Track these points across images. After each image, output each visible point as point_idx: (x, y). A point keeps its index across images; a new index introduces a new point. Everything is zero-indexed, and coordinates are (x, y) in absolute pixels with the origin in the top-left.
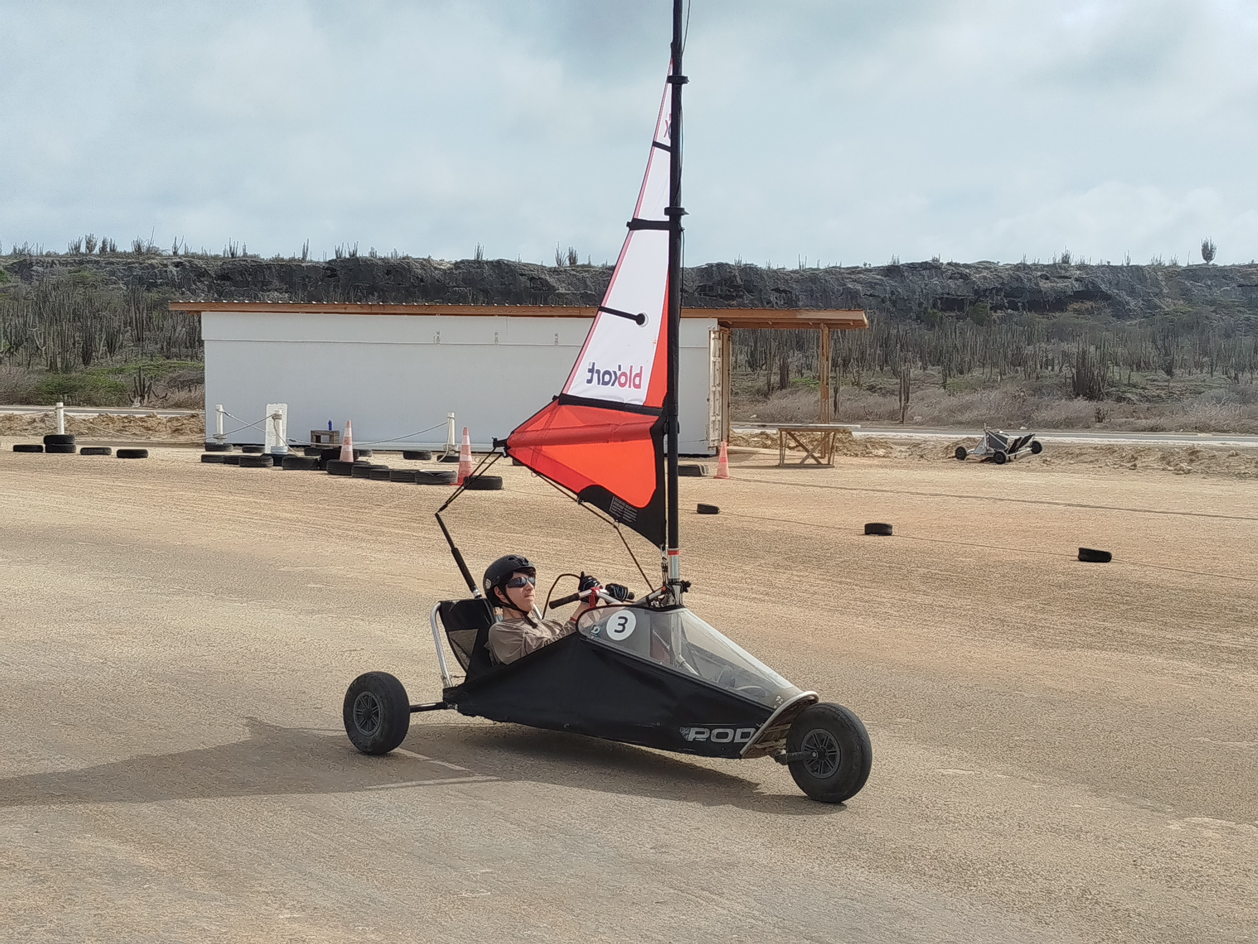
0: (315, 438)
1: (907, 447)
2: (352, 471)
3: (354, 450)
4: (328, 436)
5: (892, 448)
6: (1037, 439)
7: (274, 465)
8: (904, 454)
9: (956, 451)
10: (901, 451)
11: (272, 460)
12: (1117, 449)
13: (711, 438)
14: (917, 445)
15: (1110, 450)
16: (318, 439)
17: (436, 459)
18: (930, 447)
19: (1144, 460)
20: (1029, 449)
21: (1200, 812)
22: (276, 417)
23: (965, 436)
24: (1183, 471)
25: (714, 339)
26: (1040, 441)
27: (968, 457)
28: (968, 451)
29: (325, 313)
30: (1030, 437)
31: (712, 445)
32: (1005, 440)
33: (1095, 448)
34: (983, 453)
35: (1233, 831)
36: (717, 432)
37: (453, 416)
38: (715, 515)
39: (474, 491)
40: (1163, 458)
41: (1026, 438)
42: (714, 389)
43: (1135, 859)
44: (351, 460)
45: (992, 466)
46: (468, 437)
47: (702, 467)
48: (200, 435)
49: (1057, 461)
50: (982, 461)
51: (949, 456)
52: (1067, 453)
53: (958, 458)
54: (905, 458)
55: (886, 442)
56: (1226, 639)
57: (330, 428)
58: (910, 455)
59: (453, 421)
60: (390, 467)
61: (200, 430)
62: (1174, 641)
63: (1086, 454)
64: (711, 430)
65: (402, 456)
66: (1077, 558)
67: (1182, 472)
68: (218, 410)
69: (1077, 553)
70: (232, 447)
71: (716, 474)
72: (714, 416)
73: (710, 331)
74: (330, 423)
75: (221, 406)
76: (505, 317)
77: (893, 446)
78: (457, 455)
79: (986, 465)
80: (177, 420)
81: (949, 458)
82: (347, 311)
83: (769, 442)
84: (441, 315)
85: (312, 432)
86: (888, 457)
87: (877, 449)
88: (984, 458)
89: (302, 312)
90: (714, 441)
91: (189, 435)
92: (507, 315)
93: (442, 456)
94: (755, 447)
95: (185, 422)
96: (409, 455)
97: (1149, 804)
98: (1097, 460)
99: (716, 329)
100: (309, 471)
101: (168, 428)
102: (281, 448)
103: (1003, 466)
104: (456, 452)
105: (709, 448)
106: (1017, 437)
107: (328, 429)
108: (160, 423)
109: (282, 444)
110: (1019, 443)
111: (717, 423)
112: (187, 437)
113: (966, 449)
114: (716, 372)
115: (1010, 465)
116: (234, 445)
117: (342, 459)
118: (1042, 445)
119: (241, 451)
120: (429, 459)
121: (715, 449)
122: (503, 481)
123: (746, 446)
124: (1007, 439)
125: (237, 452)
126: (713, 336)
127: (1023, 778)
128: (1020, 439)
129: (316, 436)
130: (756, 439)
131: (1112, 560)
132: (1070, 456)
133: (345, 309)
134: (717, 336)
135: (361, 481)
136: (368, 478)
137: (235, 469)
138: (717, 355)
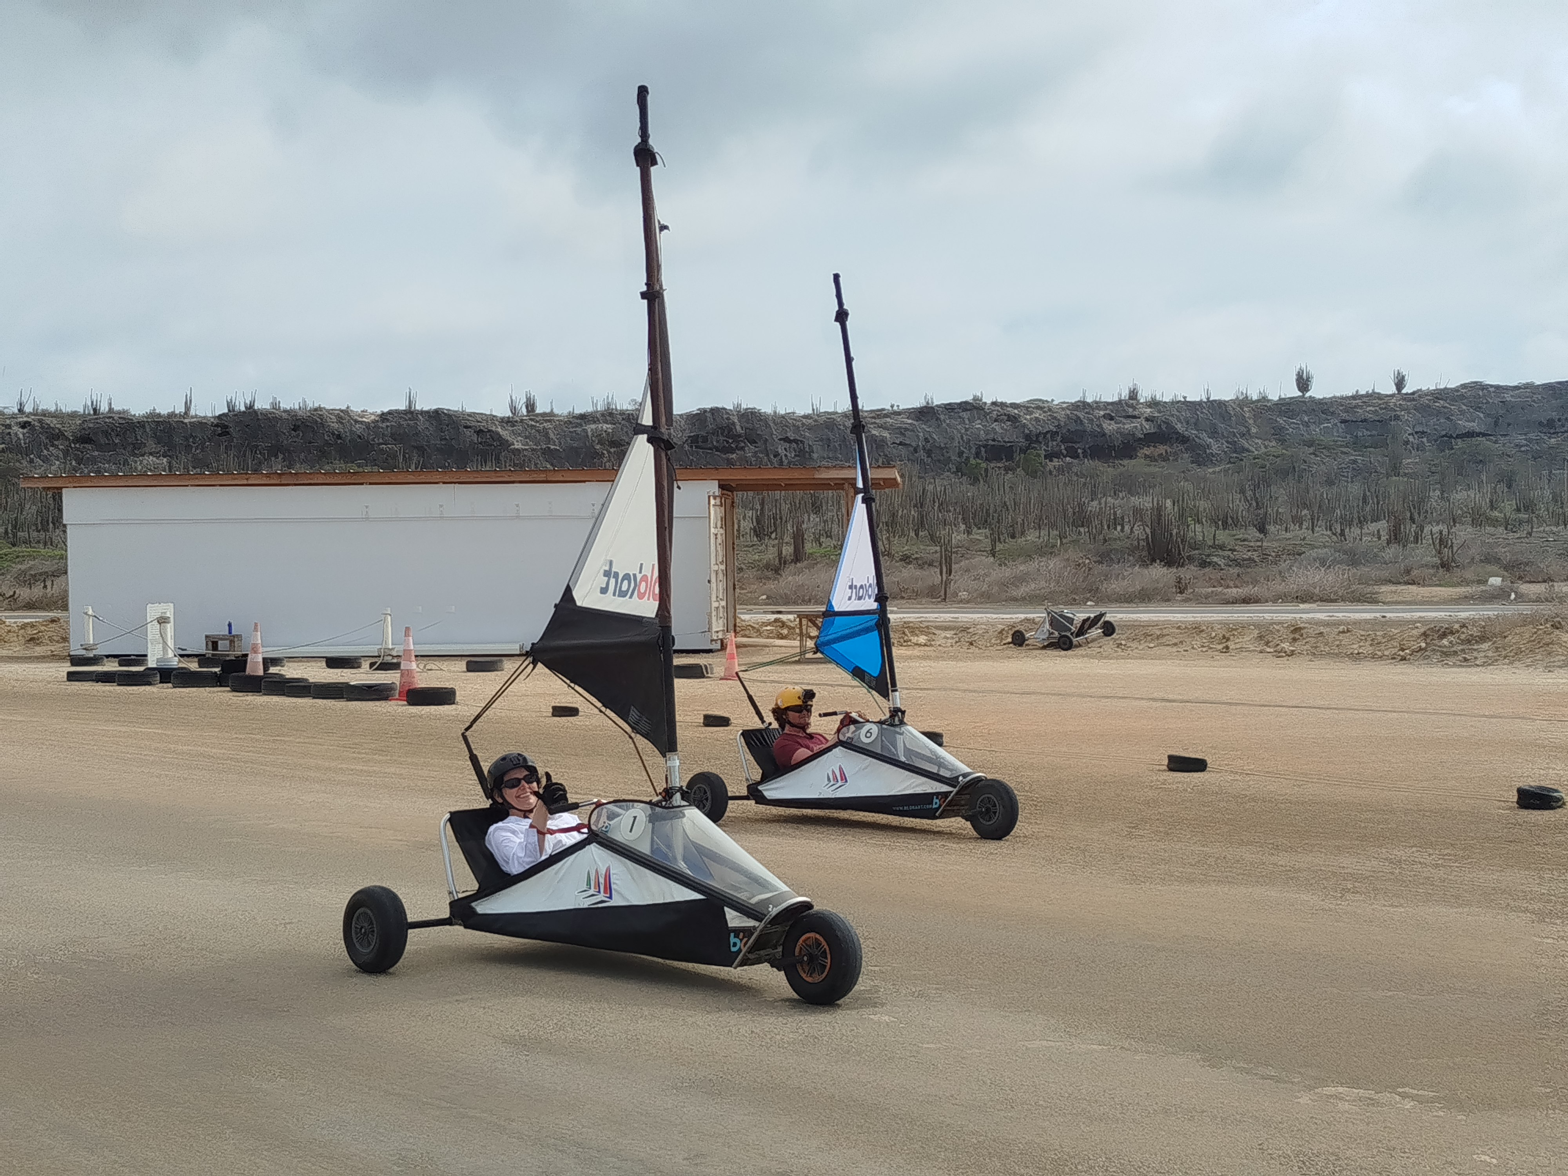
0: (210, 644)
1: (953, 632)
2: (262, 688)
3: (265, 660)
4: (227, 642)
5: (934, 634)
6: (1108, 617)
7: (161, 682)
8: (949, 641)
9: (1013, 635)
10: (947, 638)
11: (158, 675)
12: (1205, 628)
13: (714, 629)
14: (965, 629)
15: (1197, 629)
16: (215, 646)
17: (368, 666)
18: (980, 632)
19: (1237, 641)
20: (1100, 631)
21: (1333, 1081)
22: (162, 621)
23: (1022, 616)
24: (1285, 652)
25: (713, 505)
26: (1113, 620)
27: (1027, 642)
28: (1027, 635)
29: (221, 485)
30: (1102, 615)
31: (715, 638)
32: (1071, 621)
33: (1179, 628)
34: (1045, 637)
35: (1373, 1102)
36: (721, 621)
37: (389, 612)
38: (726, 728)
39: (420, 708)
40: (1261, 637)
41: (1095, 617)
42: (716, 568)
43: (1260, 1142)
44: (261, 672)
45: (1056, 653)
46: (411, 638)
47: (706, 666)
48: (62, 645)
49: (1134, 645)
50: (1044, 648)
51: (1004, 642)
52: (1146, 635)
53: (1015, 644)
54: (952, 646)
55: (927, 627)
56: (1349, 863)
57: (230, 632)
58: (956, 642)
59: (389, 618)
60: (311, 680)
61: (62, 638)
62: (1288, 868)
63: (1168, 635)
64: (714, 619)
65: (324, 664)
66: (1165, 768)
67: (1284, 654)
68: (86, 613)
69: (1166, 762)
70: (106, 659)
71: (722, 674)
72: (717, 601)
73: (709, 497)
74: (230, 625)
75: (90, 607)
76: (453, 485)
77: (936, 632)
78: (395, 661)
79: (1049, 652)
80: (32, 626)
81: (1005, 644)
82: (250, 482)
83: (785, 631)
84: (370, 484)
85: (207, 637)
86: (931, 645)
87: (917, 636)
88: (1045, 644)
89: (192, 486)
90: (717, 632)
91: (47, 645)
92: (455, 483)
93: (376, 663)
94: (768, 637)
95: (43, 628)
97: (1273, 1074)
98: (1181, 642)
99: (717, 494)
100: (207, 689)
101: (20, 638)
102: (169, 660)
103: (1070, 652)
104: (393, 657)
105: (712, 641)
106: (1085, 617)
107: (227, 633)
108: (9, 631)
109: (170, 654)
110: (1087, 624)
111: (721, 610)
112: (45, 648)
113: (1024, 632)
114: (719, 547)
115: (1078, 651)
116: (108, 656)
117: (249, 671)
118: (1116, 625)
119: (116, 664)
120: (359, 667)
121: (719, 642)
122: (457, 693)
123: (757, 637)
124: (1073, 620)
125: (111, 666)
126: (712, 502)
127: (1122, 1047)
128: (1089, 618)
129: (213, 642)
130: (769, 628)
131: (1208, 769)
132: (1149, 638)
133: (247, 479)
134: (718, 502)
135: (275, 699)
136: (282, 695)
137: (111, 688)
138: (719, 525)
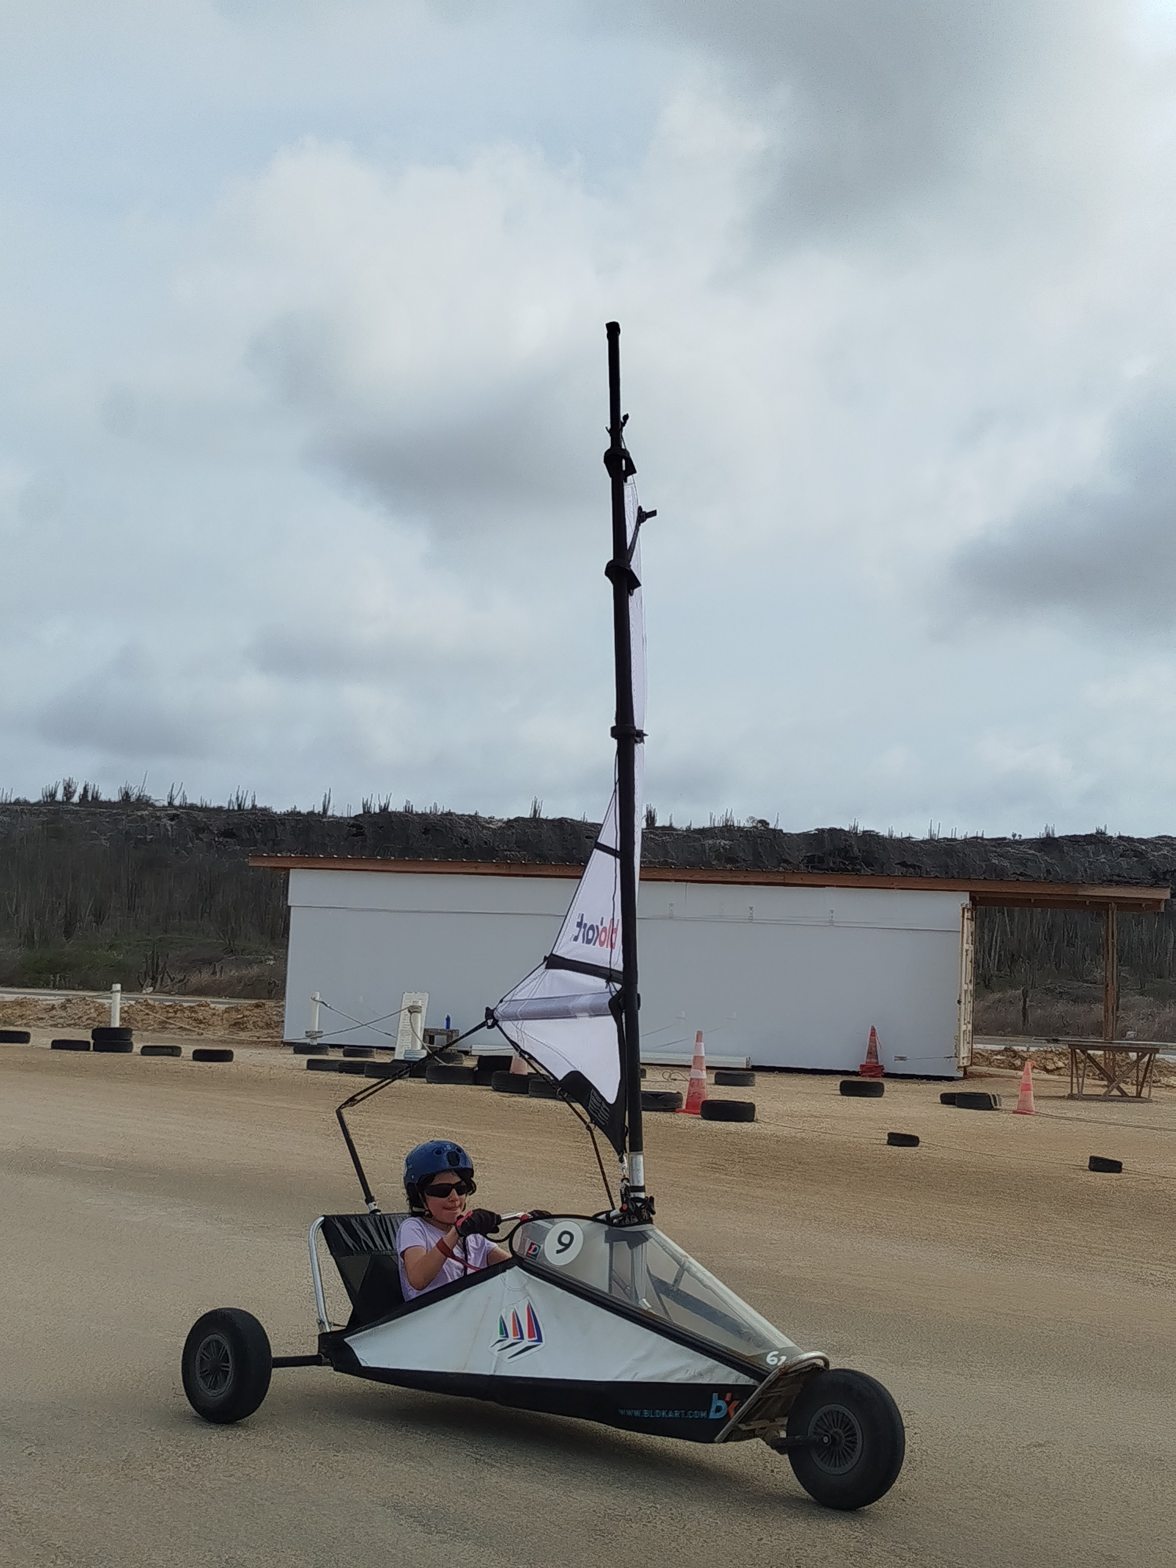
0: (428, 1038)
4: (445, 1037)
7: (413, 1076)
13: (962, 1055)
16: (432, 1040)
22: (413, 1010)
25: (966, 918)
31: (961, 1065)
36: (967, 1047)
42: (965, 987)
46: (703, 1044)
57: (448, 1027)
64: (961, 1043)
68: (314, 999)
70: (330, 1049)
71: (1015, 1108)
72: (965, 1024)
73: (963, 909)
74: (448, 1019)
75: (318, 994)
80: (238, 1010)
83: (1018, 1062)
90: (963, 1058)
91: (252, 1030)
92: (687, 881)
94: (999, 1067)
95: (247, 1013)
99: (968, 907)
100: (464, 1086)
101: (225, 1022)
102: (417, 1052)
107: (445, 1027)
109: (419, 1047)
111: (968, 1034)
114: (969, 964)
116: (333, 1046)
117: (513, 1069)
119: (342, 1054)
122: (757, 1109)
125: (336, 1056)
126: (967, 915)
138: (970, 942)
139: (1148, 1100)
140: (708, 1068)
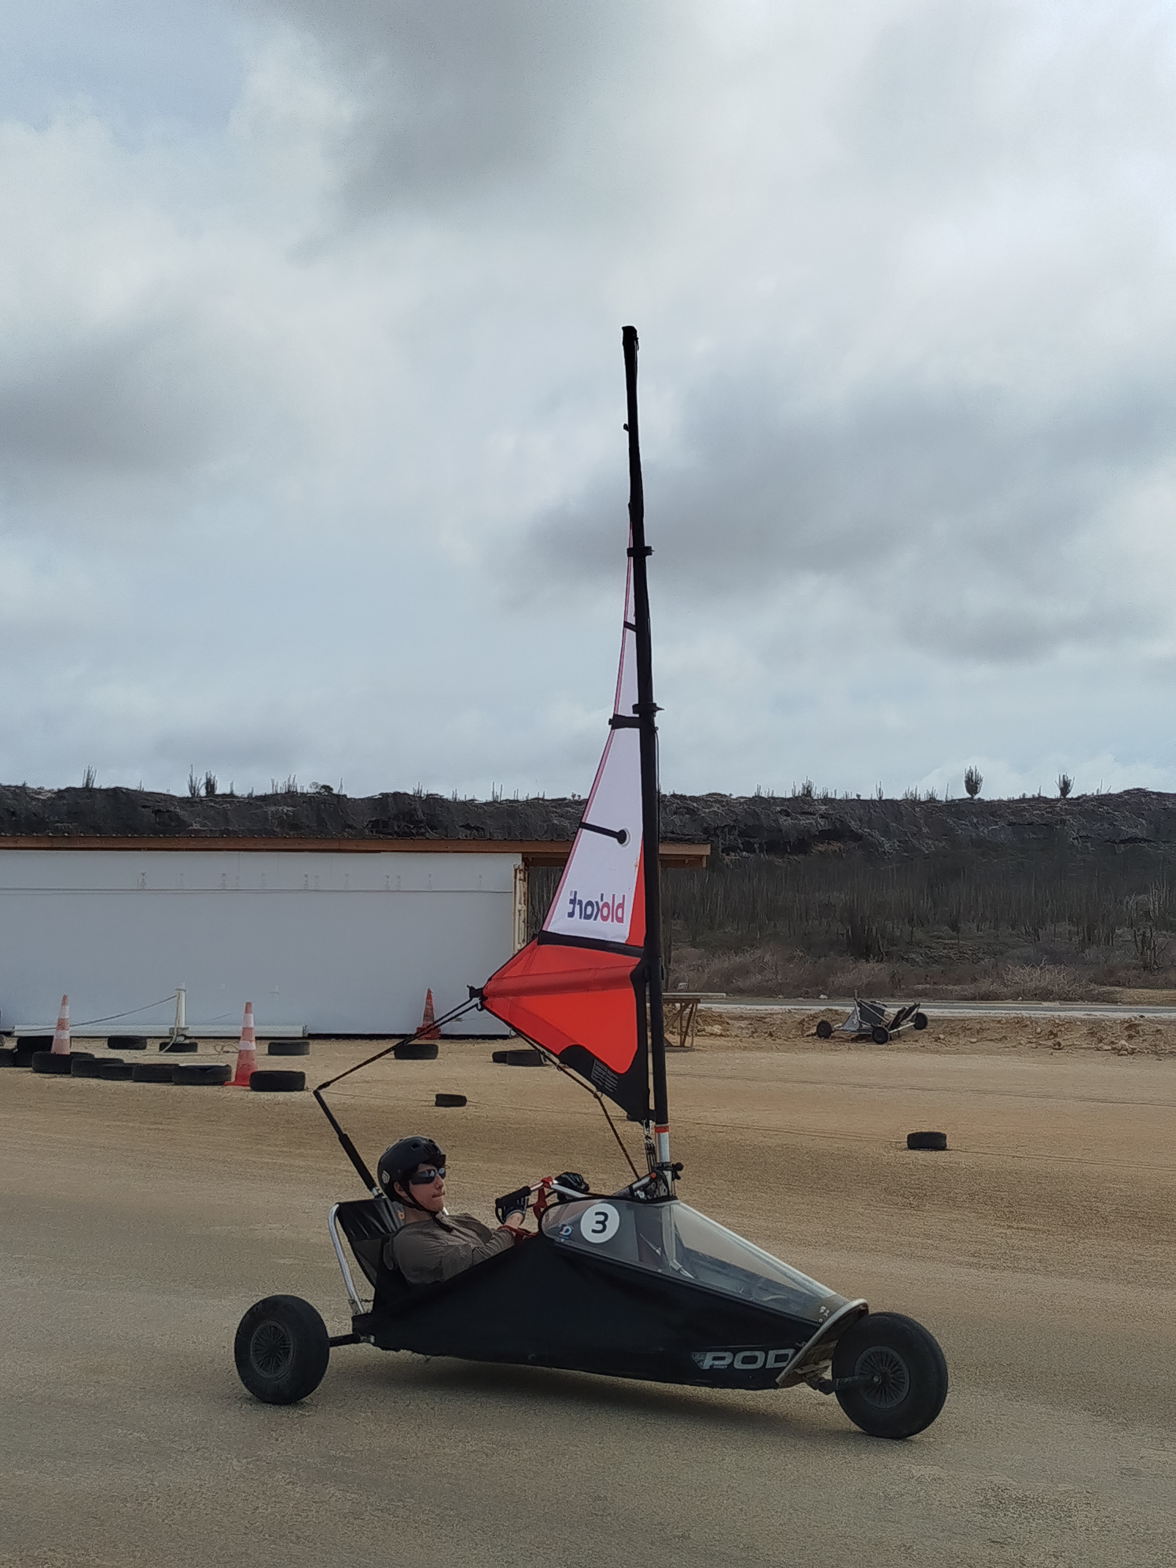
1: (746, 1022)
2: (73, 1068)
5: (728, 1023)
6: (921, 1010)
8: (746, 1031)
9: (817, 1026)
10: (742, 1028)
12: (1029, 1023)
14: (761, 1019)
15: (1020, 1023)
17: (158, 1046)
18: (777, 1023)
19: (1066, 1037)
20: (912, 1024)
23: (823, 1008)
25: (519, 879)
26: (926, 1014)
27: (832, 1034)
28: (833, 1027)
30: (912, 1009)
32: (882, 1012)
33: (999, 1022)
34: (855, 1029)
37: (183, 988)
40: (1092, 1034)
44: (68, 1051)
45: (868, 1046)
49: (954, 1040)
50: (855, 1040)
51: (808, 1033)
52: (964, 1029)
53: (820, 1036)
54: (750, 1036)
58: (753, 1033)
59: (184, 994)
63: (989, 1029)
65: (106, 1044)
73: (515, 870)
77: (730, 1022)
78: (187, 1041)
79: (859, 1045)
81: (808, 1036)
86: (728, 1036)
88: (855, 1036)
93: (168, 1043)
96: (116, 1042)
98: (1005, 1037)
99: (521, 868)
103: (886, 1046)
104: (186, 1037)
106: (900, 1009)
110: (901, 1016)
113: (831, 1024)
114: (522, 925)
115: (894, 1045)
117: (54, 1050)
118: (929, 1018)
122: (306, 1076)
124: (884, 1011)
126: (518, 876)
128: (902, 1010)
132: (968, 1032)
134: (522, 877)
135: (89, 1081)
136: (97, 1077)
138: (522, 902)
139: (691, 1049)
140: (257, 1038)
